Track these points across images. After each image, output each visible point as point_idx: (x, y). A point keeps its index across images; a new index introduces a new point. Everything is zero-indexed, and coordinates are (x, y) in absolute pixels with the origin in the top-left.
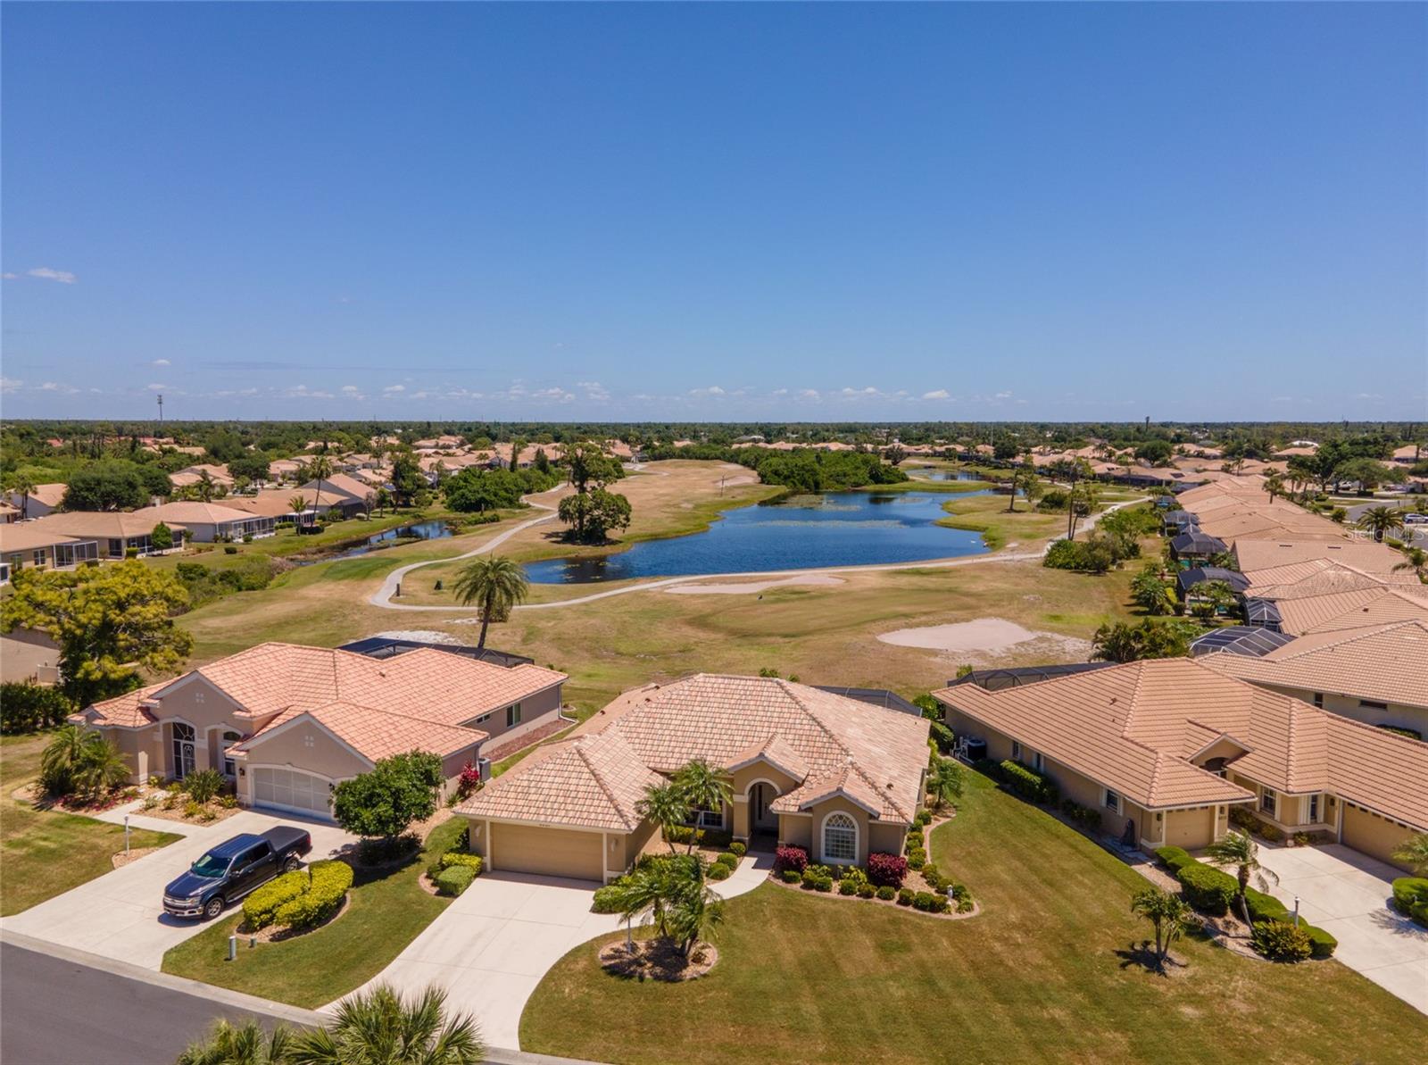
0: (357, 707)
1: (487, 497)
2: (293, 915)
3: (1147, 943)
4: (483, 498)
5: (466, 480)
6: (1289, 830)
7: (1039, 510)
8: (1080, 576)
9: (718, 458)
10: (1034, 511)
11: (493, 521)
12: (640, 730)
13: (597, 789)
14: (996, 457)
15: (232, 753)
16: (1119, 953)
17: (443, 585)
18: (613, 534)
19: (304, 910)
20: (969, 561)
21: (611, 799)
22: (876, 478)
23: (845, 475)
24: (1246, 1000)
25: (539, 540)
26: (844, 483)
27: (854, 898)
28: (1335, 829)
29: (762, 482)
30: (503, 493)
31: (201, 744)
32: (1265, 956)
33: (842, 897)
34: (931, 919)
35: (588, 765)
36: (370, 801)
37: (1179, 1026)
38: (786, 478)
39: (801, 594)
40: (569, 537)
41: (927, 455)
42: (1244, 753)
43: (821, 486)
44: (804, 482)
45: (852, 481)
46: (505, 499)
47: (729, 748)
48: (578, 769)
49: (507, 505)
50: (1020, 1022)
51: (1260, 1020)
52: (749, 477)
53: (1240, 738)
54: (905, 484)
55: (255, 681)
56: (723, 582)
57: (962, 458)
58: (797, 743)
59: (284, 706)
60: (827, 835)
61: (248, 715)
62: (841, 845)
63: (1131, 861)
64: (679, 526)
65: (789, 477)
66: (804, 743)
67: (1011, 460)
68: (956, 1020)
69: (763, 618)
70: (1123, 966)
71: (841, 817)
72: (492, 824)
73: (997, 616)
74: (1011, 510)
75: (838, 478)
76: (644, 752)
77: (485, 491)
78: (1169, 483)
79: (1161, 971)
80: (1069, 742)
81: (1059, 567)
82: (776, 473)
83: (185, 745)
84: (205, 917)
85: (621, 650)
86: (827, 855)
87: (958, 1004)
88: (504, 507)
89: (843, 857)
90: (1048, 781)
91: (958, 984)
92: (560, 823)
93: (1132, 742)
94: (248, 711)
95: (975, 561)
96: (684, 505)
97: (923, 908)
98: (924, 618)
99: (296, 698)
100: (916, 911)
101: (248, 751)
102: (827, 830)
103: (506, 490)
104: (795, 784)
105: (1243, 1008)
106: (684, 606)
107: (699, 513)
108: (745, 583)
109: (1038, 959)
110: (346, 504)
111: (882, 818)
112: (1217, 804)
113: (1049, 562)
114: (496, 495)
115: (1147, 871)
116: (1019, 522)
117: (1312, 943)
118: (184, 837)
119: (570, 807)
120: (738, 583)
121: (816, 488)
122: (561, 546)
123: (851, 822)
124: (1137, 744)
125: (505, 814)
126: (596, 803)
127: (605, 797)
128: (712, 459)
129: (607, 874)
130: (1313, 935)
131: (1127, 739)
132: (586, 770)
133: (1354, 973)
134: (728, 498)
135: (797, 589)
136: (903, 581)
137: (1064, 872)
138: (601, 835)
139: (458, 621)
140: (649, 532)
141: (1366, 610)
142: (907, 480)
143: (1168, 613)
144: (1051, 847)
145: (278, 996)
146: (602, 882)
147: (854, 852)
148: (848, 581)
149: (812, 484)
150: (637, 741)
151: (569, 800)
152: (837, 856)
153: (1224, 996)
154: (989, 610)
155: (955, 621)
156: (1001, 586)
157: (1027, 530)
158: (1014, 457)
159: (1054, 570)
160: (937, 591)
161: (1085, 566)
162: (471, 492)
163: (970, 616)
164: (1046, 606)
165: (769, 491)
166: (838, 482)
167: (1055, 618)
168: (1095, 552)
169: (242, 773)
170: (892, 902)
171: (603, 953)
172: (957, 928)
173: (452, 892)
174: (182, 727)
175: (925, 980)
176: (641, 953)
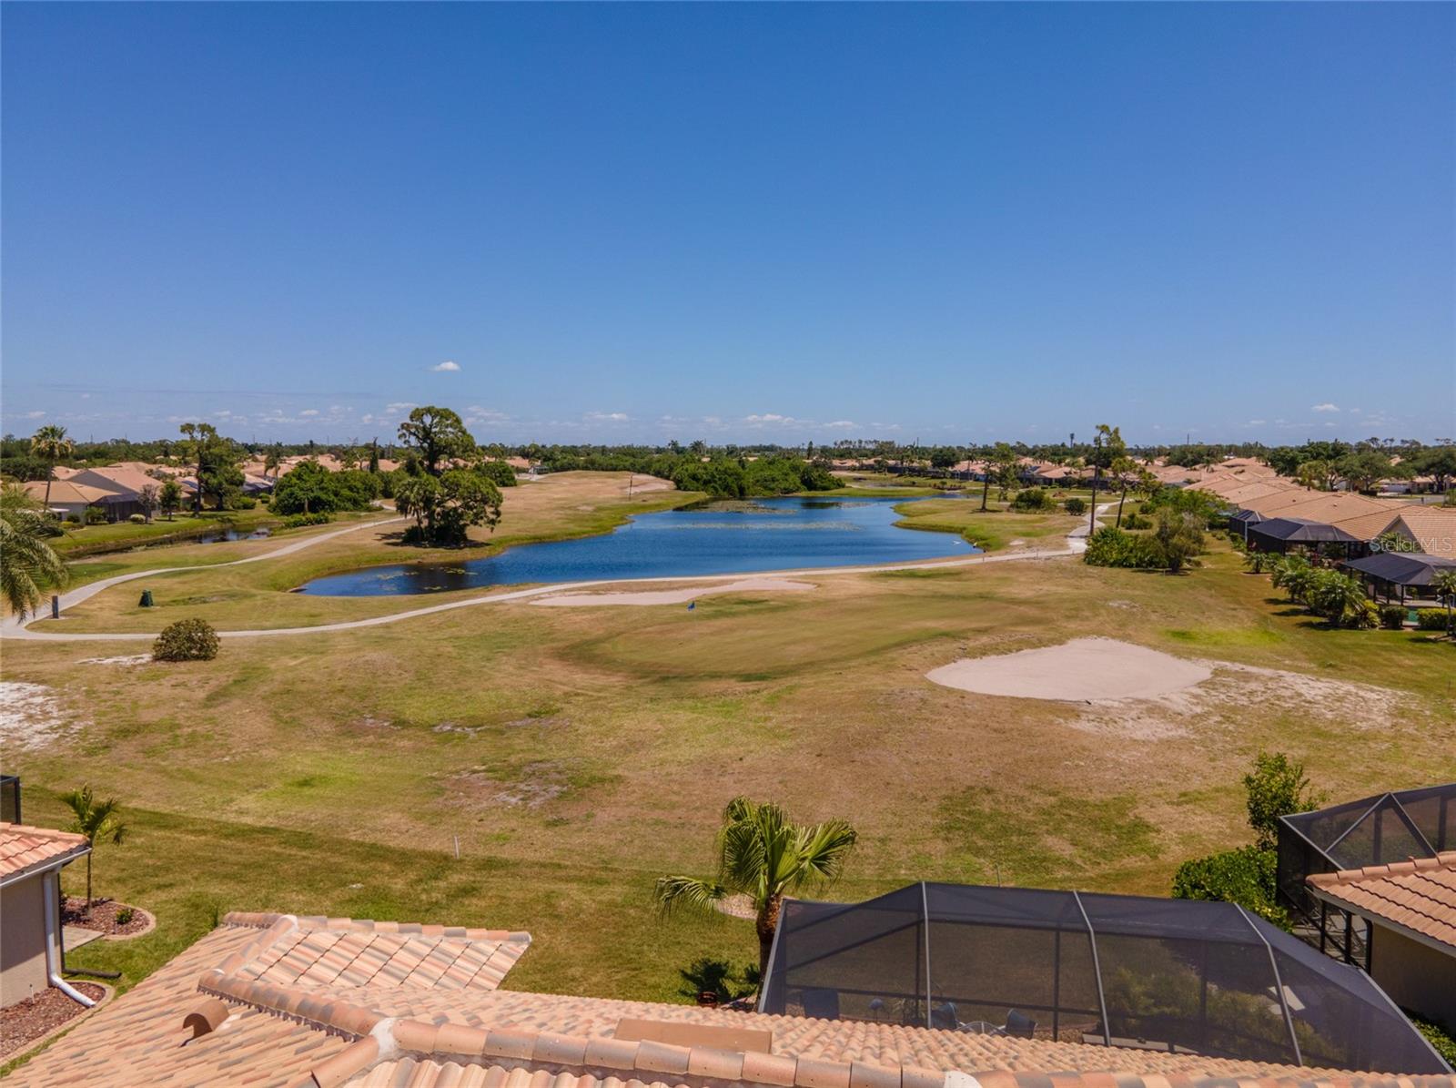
1: (324, 497)
4: (318, 498)
5: (299, 477)
8: (1153, 576)
9: (629, 470)
10: (1008, 511)
11: (319, 522)
14: (934, 466)
18: (475, 532)
25: (372, 542)
26: (772, 489)
29: (679, 488)
30: (346, 492)
38: (706, 483)
40: (412, 537)
41: (853, 469)
43: (747, 491)
44: (727, 488)
45: (782, 487)
46: (350, 500)
49: (351, 507)
54: (842, 491)
57: (892, 470)
64: (573, 528)
65: (709, 482)
67: (950, 469)
74: (984, 510)
75: (766, 484)
77: (322, 490)
81: (1112, 565)
82: (694, 477)
88: (346, 510)
96: (582, 508)
103: (351, 489)
107: (602, 514)
110: (111, 501)
113: (1091, 558)
114: (336, 494)
116: (1002, 521)
120: (651, 590)
121: (742, 494)
128: (621, 470)
135: (746, 596)
139: (112, 659)
140: (532, 534)
142: (843, 486)
143: (1374, 626)
148: (819, 586)
149: (737, 490)
154: (1072, 625)
155: (1040, 643)
156: (1053, 589)
157: (1019, 528)
158: (953, 466)
159: (1107, 569)
160: (964, 598)
161: (1151, 563)
162: (302, 489)
163: (1052, 635)
164: (1154, 617)
165: (686, 497)
166: (766, 488)
167: (1183, 635)
168: (1175, 540)
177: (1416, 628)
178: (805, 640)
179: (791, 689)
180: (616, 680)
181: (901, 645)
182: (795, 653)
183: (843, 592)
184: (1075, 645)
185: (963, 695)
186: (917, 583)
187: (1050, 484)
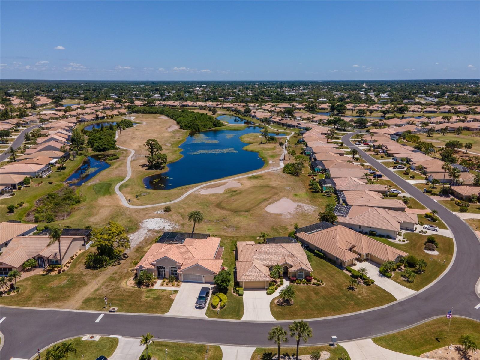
0: (202, 260)
1: (105, 146)
3: (350, 286)
6: (363, 259)
7: (267, 141)
8: (294, 177)
11: (117, 158)
12: (259, 258)
13: (261, 273)
15: (179, 272)
16: (347, 288)
21: (265, 275)
22: (215, 125)
23: (206, 125)
24: (366, 293)
26: (206, 128)
27: (305, 285)
28: (369, 258)
29: (181, 128)
31: (167, 270)
32: (366, 285)
33: (303, 285)
34: (319, 287)
35: (258, 269)
37: (359, 299)
38: (189, 127)
39: (235, 192)
40: (150, 168)
42: (355, 246)
44: (195, 129)
45: (209, 127)
50: (340, 303)
51: (369, 296)
52: (175, 125)
53: (354, 244)
54: (224, 127)
56: (211, 187)
61: (180, 264)
62: (301, 276)
63: (342, 270)
66: (290, 257)
68: (331, 304)
69: (234, 203)
70: (349, 290)
71: (301, 272)
72: (244, 282)
73: (285, 197)
74: (262, 143)
76: (262, 263)
79: (354, 290)
81: (288, 173)
82: (186, 126)
83: (161, 270)
84: (205, 306)
86: (299, 278)
87: (330, 301)
89: (301, 278)
90: (325, 255)
91: (329, 298)
92: (258, 280)
95: (266, 171)
97: (317, 285)
98: (270, 200)
101: (182, 271)
102: (299, 274)
104: (291, 266)
105: (366, 295)
108: (216, 187)
109: (337, 292)
111: (308, 271)
112: (354, 259)
113: (285, 172)
115: (345, 271)
116: (266, 149)
117: (371, 282)
118: (178, 291)
122: (151, 171)
123: (303, 272)
124: (340, 248)
125: (247, 280)
126: (263, 276)
129: (266, 287)
131: (338, 247)
133: (377, 286)
134: (176, 138)
135: (233, 190)
137: (333, 274)
138: (265, 281)
139: (159, 212)
141: (362, 198)
142: (224, 125)
143: (320, 192)
144: (329, 269)
145: (233, 319)
146: (264, 288)
147: (303, 277)
148: (242, 184)
151: (258, 276)
153: (363, 293)
154: (281, 194)
155: (277, 201)
156: (278, 183)
157: (270, 153)
158: (250, 113)
159: (287, 175)
160: (265, 187)
164: (292, 191)
165: (186, 133)
166: (204, 127)
167: (296, 196)
169: (181, 275)
170: (312, 285)
171: (276, 302)
172: (323, 288)
173: (241, 295)
174: (160, 267)
175: (324, 298)
176: (281, 301)
178: (247, 202)
179: (252, 214)
181: (260, 203)
182: (248, 206)
183: (247, 186)
184: (282, 200)
185: (271, 214)
186: (256, 181)
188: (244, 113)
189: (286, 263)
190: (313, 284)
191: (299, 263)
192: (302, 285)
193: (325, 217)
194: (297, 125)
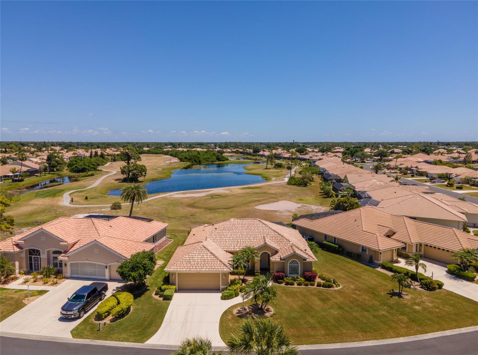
0: (111, 237)
1: (86, 167)
2: (119, 312)
3: (394, 290)
4: (84, 168)
5: (76, 161)
7: (275, 168)
8: (301, 187)
9: (161, 154)
10: (273, 169)
11: (92, 175)
12: (217, 238)
13: (214, 258)
14: (253, 153)
15: (61, 258)
16: (388, 294)
17: (88, 198)
18: (140, 179)
19: (122, 310)
20: (264, 184)
21: (221, 261)
22: (219, 159)
23: (209, 158)
24: (429, 302)
25: (113, 181)
26: (208, 161)
27: (302, 286)
28: (423, 253)
29: (181, 161)
31: (44, 256)
32: (427, 290)
33: (298, 286)
34: (331, 290)
35: (209, 251)
36: (133, 269)
37: (417, 312)
38: (189, 160)
39: (219, 196)
40: (125, 180)
41: (229, 152)
42: (395, 233)
44: (195, 161)
45: (211, 160)
46: (93, 168)
47: (250, 242)
48: (205, 252)
49: (93, 170)
50: (375, 317)
51: (438, 308)
52: (175, 160)
53: (394, 229)
54: (228, 161)
55: (64, 231)
56: (190, 193)
57: (241, 153)
58: (271, 239)
59: (78, 239)
60: (289, 267)
61: (67, 243)
62: (294, 270)
63: (375, 267)
64: (161, 176)
65: (190, 159)
66: (274, 239)
67: (258, 153)
68: (356, 318)
69: (213, 203)
70: (391, 297)
71: (294, 261)
72: (178, 273)
73: (285, 200)
74: (267, 168)
75: (206, 159)
76: (221, 246)
77: (85, 165)
78: (309, 160)
79: (401, 297)
80: (346, 234)
81: (293, 185)
82: (186, 158)
83: (34, 258)
84: (79, 318)
85: (170, 216)
86: (289, 274)
87: (354, 314)
89: (295, 274)
90: (340, 246)
91: (350, 308)
92: (206, 271)
93: (366, 232)
94: (66, 242)
95: (266, 184)
96: (159, 169)
97: (326, 287)
98: (264, 201)
99: (81, 236)
100: (324, 288)
101: (68, 257)
102: (290, 266)
103: (93, 165)
104: (277, 252)
105: (430, 305)
106: (183, 201)
107: (165, 171)
108: (197, 193)
109: (367, 298)
110: (30, 170)
111: (308, 260)
112: (394, 248)
113: (289, 183)
114: (89, 166)
115: (379, 269)
116: (271, 172)
117: (438, 284)
118: (48, 291)
119: (207, 265)
120: (195, 193)
121: (200, 163)
122: (122, 183)
123: (297, 262)
124: (368, 232)
125: (184, 270)
126: (216, 263)
127: (218, 261)
128: (159, 154)
129: (221, 287)
130: (438, 282)
131: (365, 231)
132: (208, 252)
133: (451, 292)
134: (172, 166)
135: (217, 194)
136: (248, 191)
137: (358, 272)
138: (220, 273)
139: (103, 210)
140: (152, 178)
141: (395, 192)
143: (334, 197)
144: (350, 266)
145: (127, 340)
146: (220, 290)
147: (298, 272)
148: (231, 191)
149: (198, 161)
150: (217, 242)
151: (206, 263)
152: (293, 274)
153: (423, 302)
154: (281, 198)
155: (274, 202)
156: (279, 191)
157: (275, 174)
158: (259, 153)
159: (292, 186)
160: (261, 193)
161: (301, 184)
162: (79, 165)
163: (277, 200)
164: (297, 196)
165: (184, 164)
166: (206, 161)
167: (301, 200)
168: (304, 180)
169: (66, 265)
170: (315, 286)
171: (235, 311)
172: (339, 292)
173: (168, 298)
174: (34, 250)
175: (340, 308)
176: (248, 310)
177: (340, 197)
178: (232, 203)
179: (233, 210)
180: (202, 210)
181: (250, 203)
182: (231, 205)
183: (236, 193)
184: (280, 202)
185: (260, 210)
186: (251, 190)
187: (285, 159)
188: (252, 153)
189: (265, 246)
190: (317, 286)
191: (291, 246)
192: (296, 285)
193: (341, 204)
194: (309, 158)
